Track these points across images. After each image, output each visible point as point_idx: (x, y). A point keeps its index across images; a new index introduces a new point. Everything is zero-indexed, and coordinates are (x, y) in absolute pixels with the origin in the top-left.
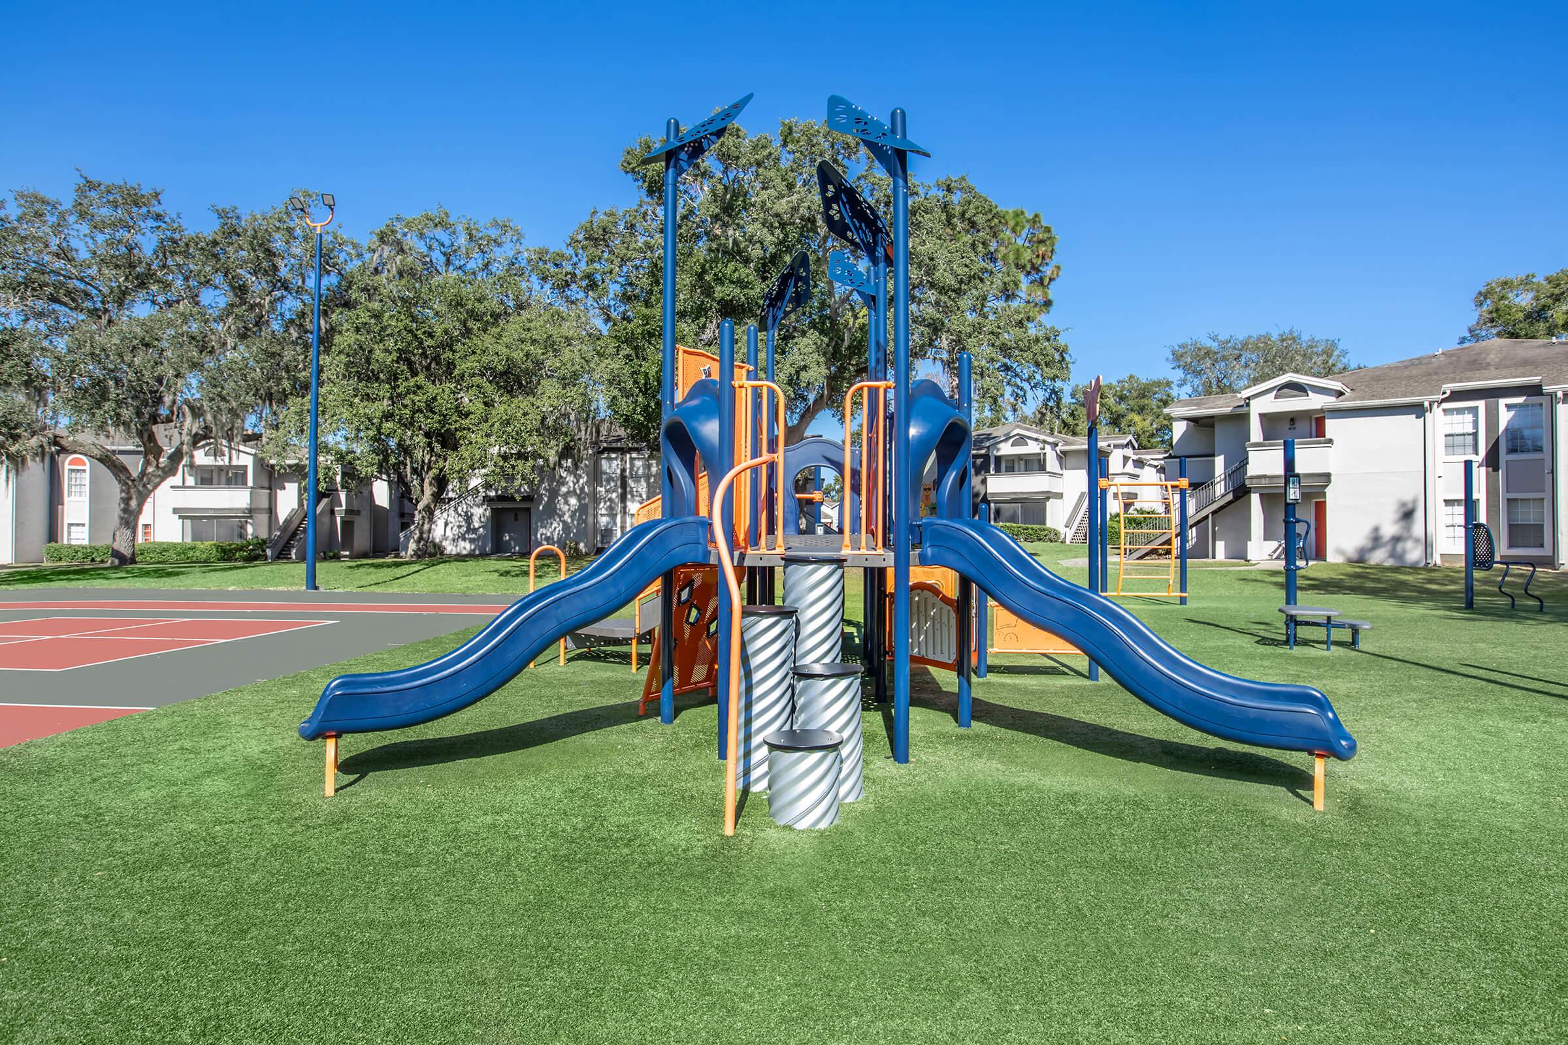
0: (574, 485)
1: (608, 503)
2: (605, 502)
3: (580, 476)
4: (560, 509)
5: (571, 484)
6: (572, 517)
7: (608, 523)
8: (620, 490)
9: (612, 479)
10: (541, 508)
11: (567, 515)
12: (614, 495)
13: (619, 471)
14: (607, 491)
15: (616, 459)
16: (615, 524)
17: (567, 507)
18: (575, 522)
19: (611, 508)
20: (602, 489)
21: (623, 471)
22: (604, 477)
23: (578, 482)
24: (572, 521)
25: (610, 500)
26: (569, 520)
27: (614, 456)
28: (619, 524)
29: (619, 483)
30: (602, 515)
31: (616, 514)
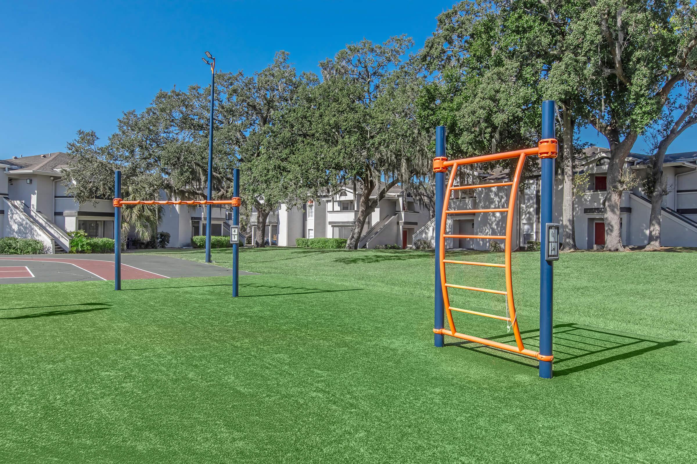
0: (499, 203)
1: (528, 215)
2: (526, 215)
3: (502, 197)
4: (490, 220)
5: (497, 203)
6: (497, 225)
7: (528, 230)
8: (535, 206)
9: (531, 198)
10: (479, 219)
11: (494, 224)
12: (532, 209)
13: (535, 192)
14: (526, 207)
15: (533, 184)
16: (533, 230)
17: (494, 219)
18: (499, 229)
19: (529, 219)
20: (524, 206)
21: (538, 192)
22: (526, 197)
23: (501, 201)
24: (497, 228)
25: (529, 213)
26: (495, 227)
27: (531, 182)
28: (535, 230)
29: (535, 200)
30: (524, 224)
31: (533, 224)
